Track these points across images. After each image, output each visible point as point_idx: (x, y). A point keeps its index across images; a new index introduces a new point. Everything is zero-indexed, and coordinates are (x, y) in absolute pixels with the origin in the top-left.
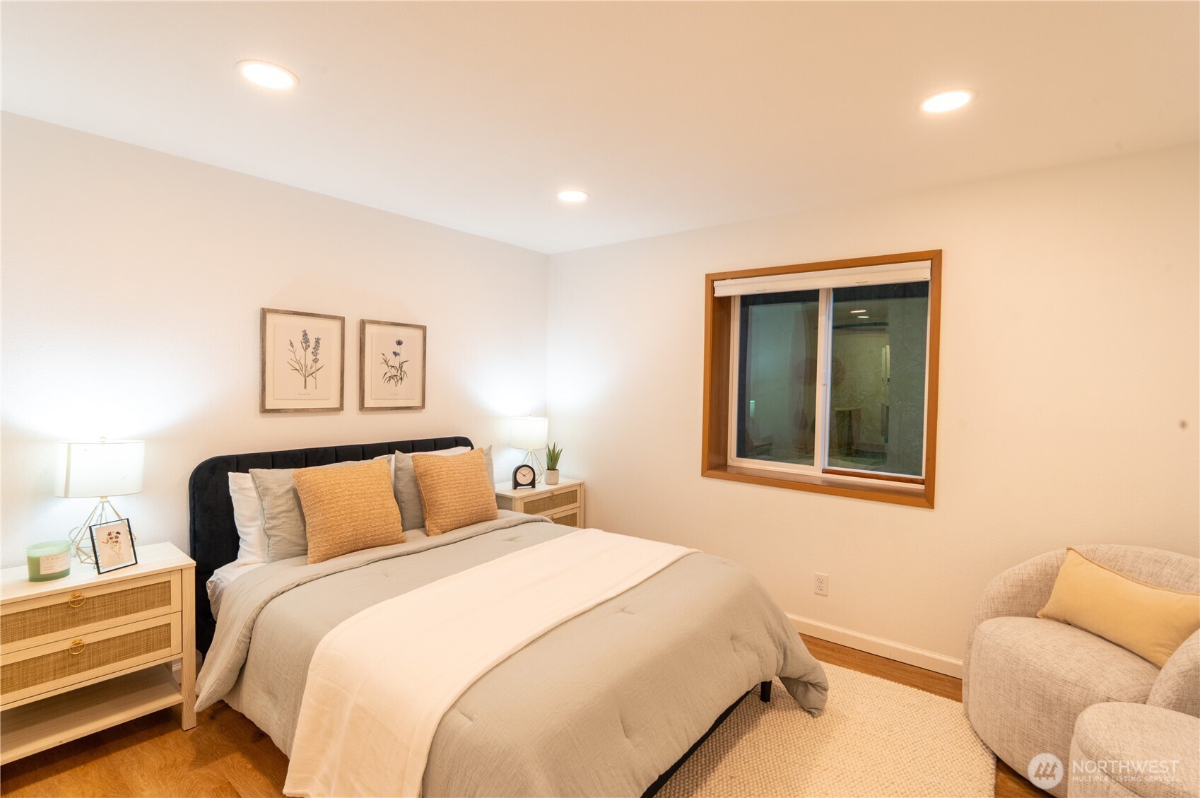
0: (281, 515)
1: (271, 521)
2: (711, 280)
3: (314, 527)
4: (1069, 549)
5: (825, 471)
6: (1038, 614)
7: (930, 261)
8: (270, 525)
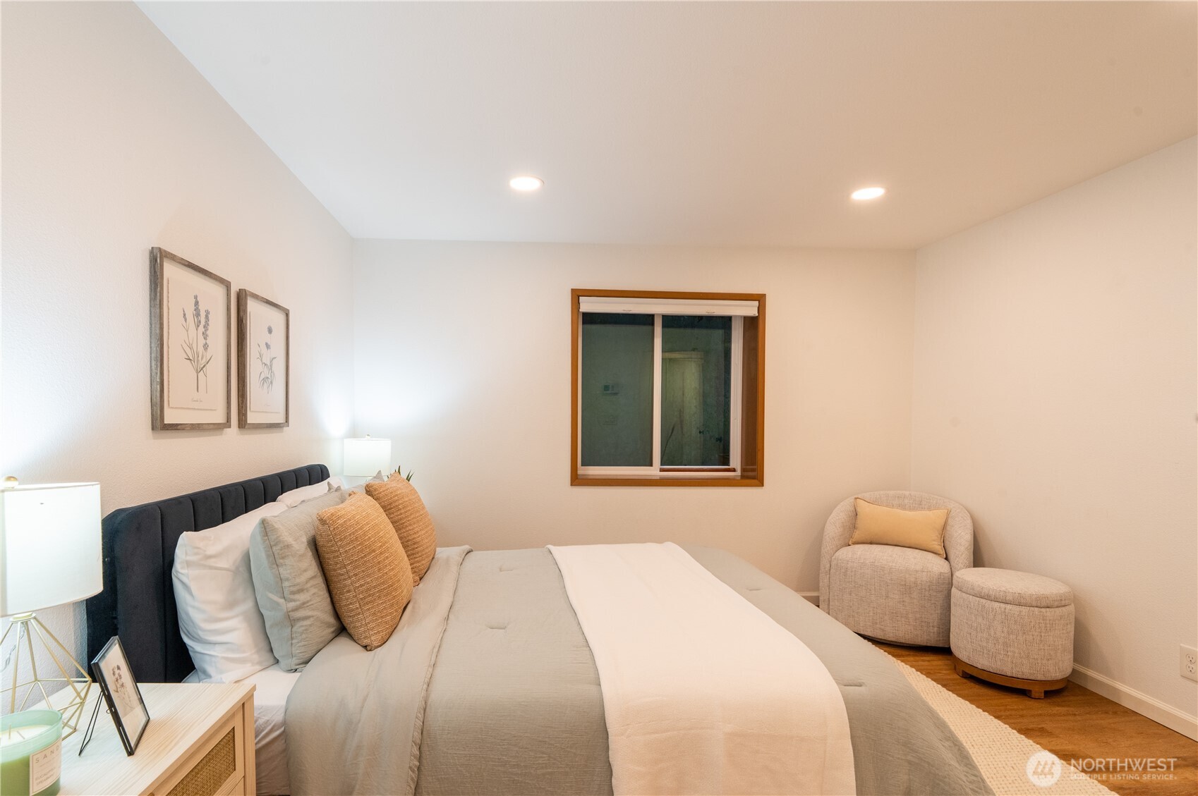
0: (309, 585)
1: (297, 596)
2: (577, 295)
3: (369, 590)
4: (856, 498)
5: (662, 470)
6: (850, 543)
7: (757, 302)
8: (298, 603)
